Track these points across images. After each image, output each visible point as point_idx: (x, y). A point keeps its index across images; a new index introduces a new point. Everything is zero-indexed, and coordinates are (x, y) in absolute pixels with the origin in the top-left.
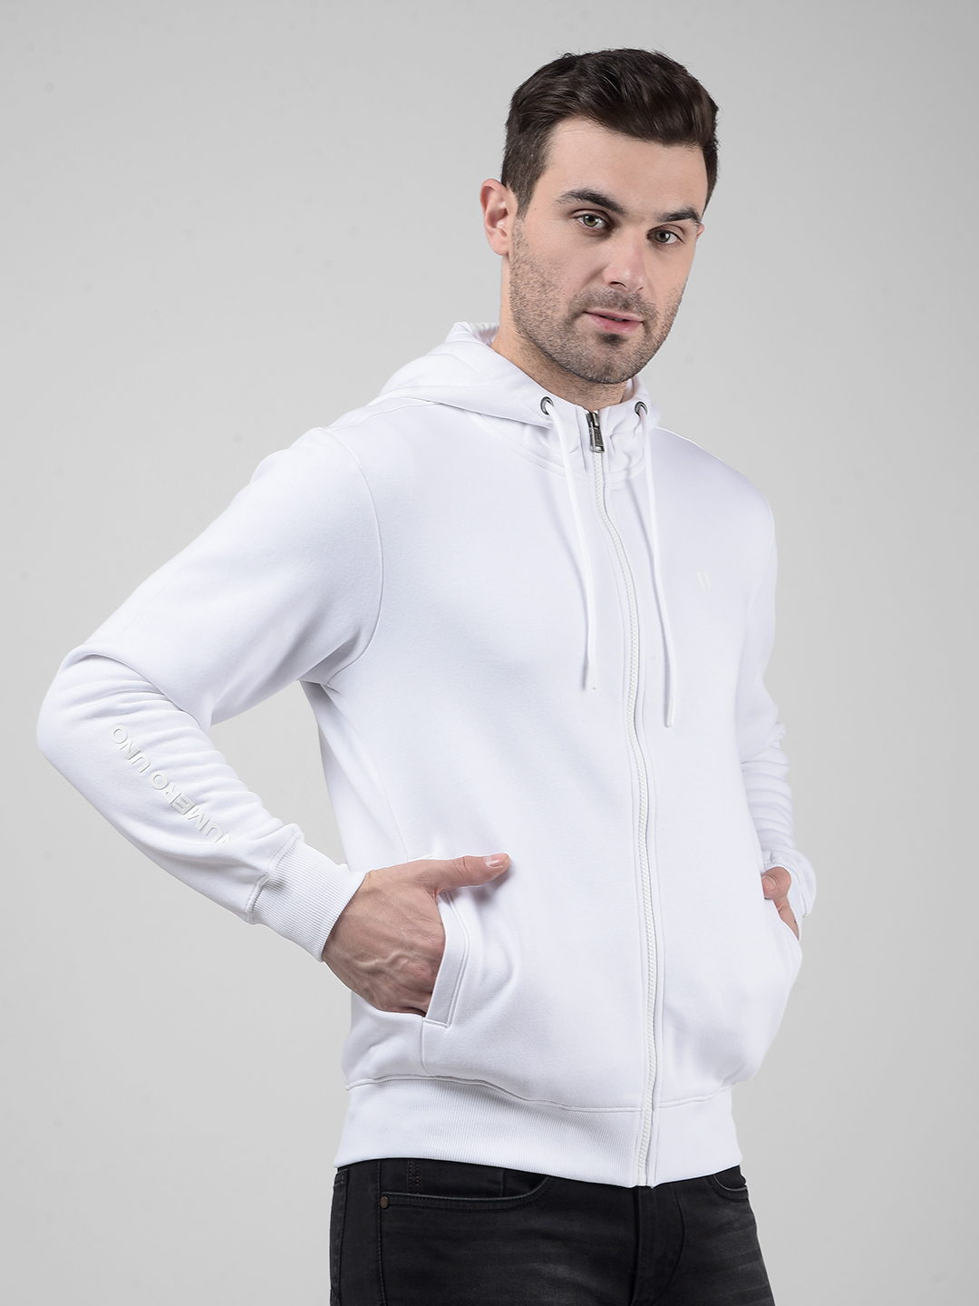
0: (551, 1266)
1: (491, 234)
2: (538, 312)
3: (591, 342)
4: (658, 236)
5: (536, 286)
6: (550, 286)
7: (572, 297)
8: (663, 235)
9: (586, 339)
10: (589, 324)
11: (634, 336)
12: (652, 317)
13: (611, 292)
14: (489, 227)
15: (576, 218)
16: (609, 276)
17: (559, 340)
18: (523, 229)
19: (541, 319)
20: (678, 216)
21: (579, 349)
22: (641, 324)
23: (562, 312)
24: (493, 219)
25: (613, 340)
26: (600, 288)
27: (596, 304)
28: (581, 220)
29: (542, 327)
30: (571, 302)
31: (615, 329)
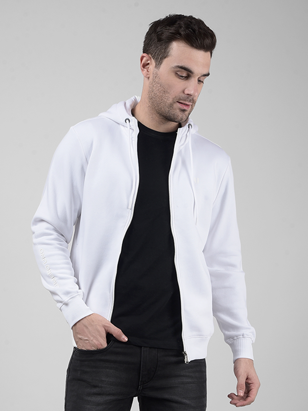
1: (142, 70)
2: (161, 99)
3: (178, 111)
5: (161, 91)
6: (167, 92)
7: (174, 97)
9: (176, 110)
10: (177, 105)
13: (186, 97)
14: (142, 68)
16: (187, 92)
17: (168, 109)
18: (158, 73)
19: (161, 101)
21: (174, 112)
23: (170, 101)
24: (145, 66)
25: (184, 111)
26: (183, 95)
27: (182, 100)
29: (161, 104)
30: (174, 99)
31: (185, 108)
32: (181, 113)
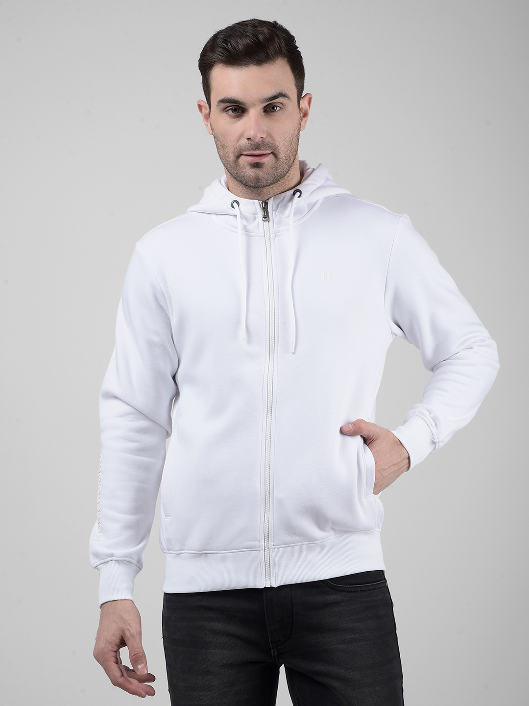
0: (212, 623)
2: (225, 160)
3: (248, 168)
4: (271, 109)
5: (221, 147)
6: (225, 146)
7: (233, 149)
8: (273, 108)
9: (245, 168)
10: (243, 160)
11: (268, 160)
12: (275, 150)
13: (249, 143)
15: (228, 111)
16: (247, 135)
17: (235, 171)
19: (227, 163)
20: (275, 97)
21: (244, 173)
22: (271, 155)
23: (232, 157)
25: (256, 165)
27: (244, 150)
28: (230, 111)
29: (228, 166)
30: (234, 152)
31: (256, 160)
32: (253, 170)
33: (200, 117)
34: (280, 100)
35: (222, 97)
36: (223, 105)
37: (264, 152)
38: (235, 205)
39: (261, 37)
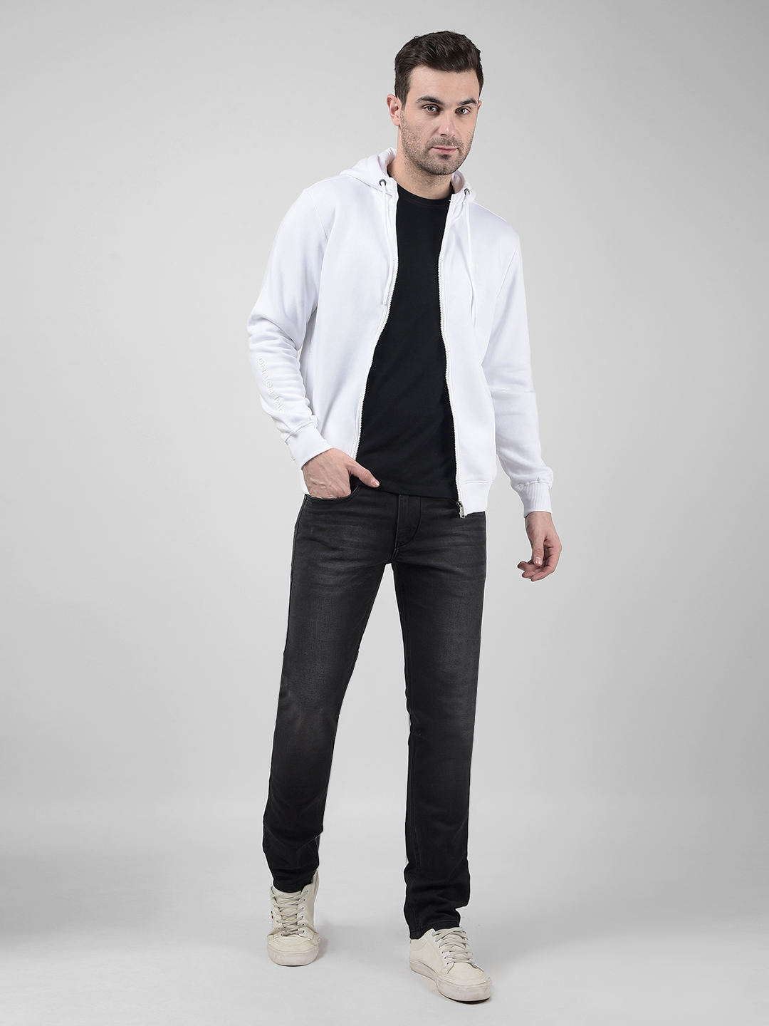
1: (392, 117)
2: (413, 149)
3: (437, 159)
4: (460, 111)
5: (412, 138)
6: (418, 138)
7: (427, 141)
8: (462, 111)
9: (434, 158)
10: (433, 152)
11: (455, 154)
12: (461, 146)
13: (442, 138)
14: (391, 114)
15: (425, 108)
16: (441, 131)
17: (423, 159)
18: (404, 114)
19: (415, 152)
20: (466, 103)
21: (432, 162)
22: (457, 150)
23: (423, 147)
24: (393, 111)
25: (445, 157)
26: (437, 137)
27: (436, 144)
28: (427, 109)
30: (427, 144)
31: (446, 153)
32: (443, 160)
33: (387, 110)
34: (470, 105)
35: (423, 96)
36: (424, 103)
37: (453, 147)
38: (382, 183)
39: (462, 47)
